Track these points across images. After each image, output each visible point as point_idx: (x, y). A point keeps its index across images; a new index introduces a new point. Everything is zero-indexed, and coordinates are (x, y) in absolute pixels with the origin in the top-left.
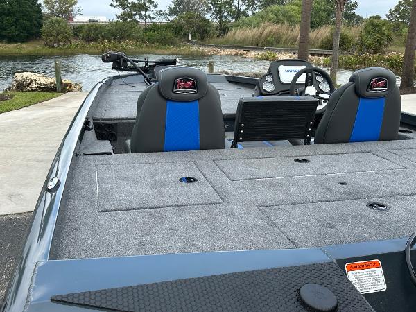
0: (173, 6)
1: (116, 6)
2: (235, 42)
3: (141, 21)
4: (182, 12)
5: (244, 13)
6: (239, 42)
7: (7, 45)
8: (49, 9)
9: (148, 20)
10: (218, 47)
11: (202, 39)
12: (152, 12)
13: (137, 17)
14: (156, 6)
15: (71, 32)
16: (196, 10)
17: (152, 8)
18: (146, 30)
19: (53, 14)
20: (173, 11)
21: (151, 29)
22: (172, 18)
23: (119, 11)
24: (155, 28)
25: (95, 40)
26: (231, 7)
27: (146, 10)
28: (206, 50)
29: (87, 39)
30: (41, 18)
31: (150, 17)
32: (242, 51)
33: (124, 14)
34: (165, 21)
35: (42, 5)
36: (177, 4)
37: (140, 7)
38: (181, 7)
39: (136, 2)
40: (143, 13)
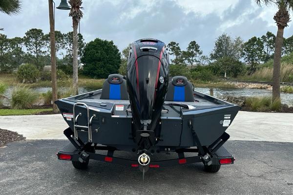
0: (214, 53)
1: (172, 54)
2: (261, 78)
3: (189, 64)
4: (221, 56)
5: (273, 57)
6: (265, 79)
7: (96, 80)
8: (126, 56)
9: (195, 63)
10: (247, 82)
11: (235, 76)
12: (198, 57)
13: (186, 61)
14: (201, 53)
16: (232, 55)
17: (198, 55)
18: (192, 70)
20: (213, 57)
21: (196, 70)
22: (213, 61)
24: (199, 68)
26: (261, 53)
27: (193, 56)
28: (237, 84)
30: (120, 62)
31: (196, 61)
32: (266, 85)
33: (177, 59)
34: (207, 64)
35: (121, 54)
36: (218, 51)
37: (188, 55)
38: (221, 53)
39: (186, 50)
40: (191, 59)
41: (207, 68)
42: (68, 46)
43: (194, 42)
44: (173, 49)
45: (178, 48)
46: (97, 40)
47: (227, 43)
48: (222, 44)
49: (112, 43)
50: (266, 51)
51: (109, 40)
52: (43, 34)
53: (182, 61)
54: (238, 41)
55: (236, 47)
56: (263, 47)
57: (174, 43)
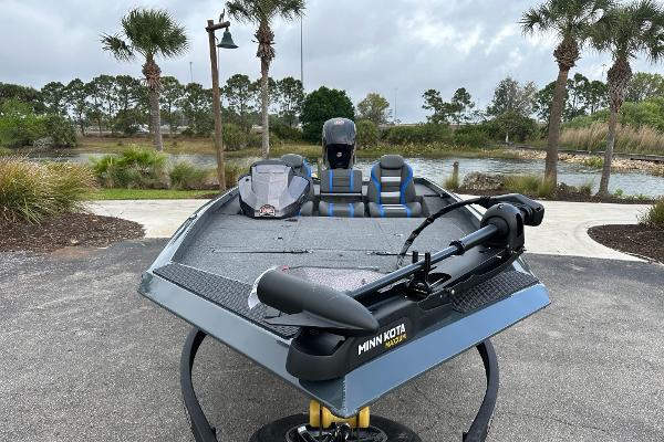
0: (492, 105)
1: (429, 108)
3: (453, 122)
4: (503, 110)
5: (582, 111)
6: (565, 145)
8: (362, 112)
9: (462, 121)
10: (537, 150)
11: (522, 140)
12: (468, 112)
13: (450, 119)
14: (472, 106)
15: (378, 135)
16: (519, 110)
17: (467, 108)
18: (458, 132)
19: (364, 118)
20: (490, 112)
21: (463, 131)
22: (489, 119)
23: (432, 112)
24: (468, 129)
25: (400, 142)
27: (460, 110)
28: (522, 153)
29: (394, 141)
31: (465, 118)
32: (565, 155)
33: (435, 116)
34: (480, 122)
35: (356, 108)
36: (498, 104)
37: (454, 108)
38: (502, 106)
39: (450, 102)
40: (456, 113)
41: (479, 128)
42: (283, 99)
43: (463, 89)
44: (430, 101)
45: (440, 100)
46: (323, 90)
47: (513, 91)
48: (505, 92)
49: (343, 93)
50: (572, 103)
51: (339, 89)
52: (249, 82)
53: (442, 118)
54: (529, 88)
55: (525, 97)
56: (567, 98)
57: (434, 91)
